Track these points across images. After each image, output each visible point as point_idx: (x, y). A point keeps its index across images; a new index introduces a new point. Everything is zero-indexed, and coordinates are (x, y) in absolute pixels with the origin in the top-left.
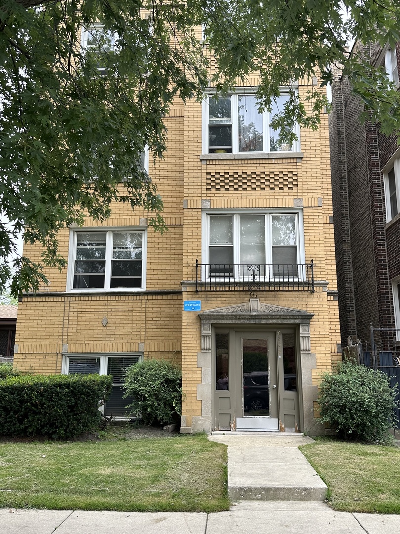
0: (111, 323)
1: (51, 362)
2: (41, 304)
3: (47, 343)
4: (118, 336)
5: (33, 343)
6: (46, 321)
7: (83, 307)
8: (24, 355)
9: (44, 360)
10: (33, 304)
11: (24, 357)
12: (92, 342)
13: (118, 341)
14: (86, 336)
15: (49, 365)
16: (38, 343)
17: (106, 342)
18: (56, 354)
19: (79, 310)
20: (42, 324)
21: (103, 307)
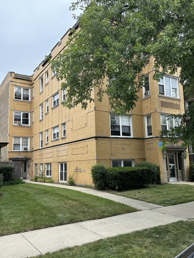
0: (125, 148)
1: (108, 163)
2: (103, 141)
3: (107, 155)
4: (127, 153)
5: (102, 155)
6: (105, 147)
7: (116, 142)
8: (100, 160)
9: (106, 162)
10: (100, 141)
11: (99, 161)
12: (120, 155)
13: (127, 155)
14: (118, 153)
15: (108, 164)
16: (104, 155)
17: (124, 155)
18: (110, 160)
19: (115, 144)
20: (104, 148)
21: (122, 143)
